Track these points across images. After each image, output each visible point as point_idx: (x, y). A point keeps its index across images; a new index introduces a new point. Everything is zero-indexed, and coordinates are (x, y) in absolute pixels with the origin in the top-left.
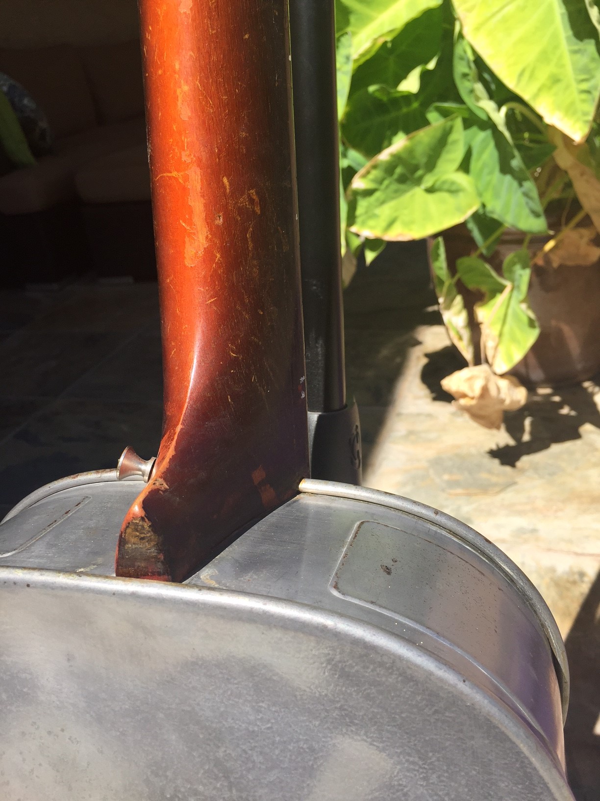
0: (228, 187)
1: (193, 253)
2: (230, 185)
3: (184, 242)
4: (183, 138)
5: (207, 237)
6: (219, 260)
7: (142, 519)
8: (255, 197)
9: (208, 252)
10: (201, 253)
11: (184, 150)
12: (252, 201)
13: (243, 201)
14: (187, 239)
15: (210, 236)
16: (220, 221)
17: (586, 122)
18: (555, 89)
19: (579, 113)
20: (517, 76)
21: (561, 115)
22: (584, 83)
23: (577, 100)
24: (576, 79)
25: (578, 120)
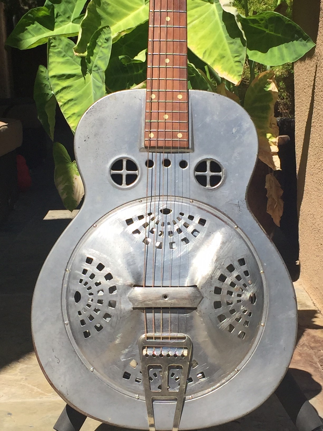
17: (239, 75)
18: (223, 61)
19: (236, 72)
20: (203, 54)
21: (227, 73)
22: (236, 58)
23: (234, 66)
24: (232, 56)
25: (235, 75)
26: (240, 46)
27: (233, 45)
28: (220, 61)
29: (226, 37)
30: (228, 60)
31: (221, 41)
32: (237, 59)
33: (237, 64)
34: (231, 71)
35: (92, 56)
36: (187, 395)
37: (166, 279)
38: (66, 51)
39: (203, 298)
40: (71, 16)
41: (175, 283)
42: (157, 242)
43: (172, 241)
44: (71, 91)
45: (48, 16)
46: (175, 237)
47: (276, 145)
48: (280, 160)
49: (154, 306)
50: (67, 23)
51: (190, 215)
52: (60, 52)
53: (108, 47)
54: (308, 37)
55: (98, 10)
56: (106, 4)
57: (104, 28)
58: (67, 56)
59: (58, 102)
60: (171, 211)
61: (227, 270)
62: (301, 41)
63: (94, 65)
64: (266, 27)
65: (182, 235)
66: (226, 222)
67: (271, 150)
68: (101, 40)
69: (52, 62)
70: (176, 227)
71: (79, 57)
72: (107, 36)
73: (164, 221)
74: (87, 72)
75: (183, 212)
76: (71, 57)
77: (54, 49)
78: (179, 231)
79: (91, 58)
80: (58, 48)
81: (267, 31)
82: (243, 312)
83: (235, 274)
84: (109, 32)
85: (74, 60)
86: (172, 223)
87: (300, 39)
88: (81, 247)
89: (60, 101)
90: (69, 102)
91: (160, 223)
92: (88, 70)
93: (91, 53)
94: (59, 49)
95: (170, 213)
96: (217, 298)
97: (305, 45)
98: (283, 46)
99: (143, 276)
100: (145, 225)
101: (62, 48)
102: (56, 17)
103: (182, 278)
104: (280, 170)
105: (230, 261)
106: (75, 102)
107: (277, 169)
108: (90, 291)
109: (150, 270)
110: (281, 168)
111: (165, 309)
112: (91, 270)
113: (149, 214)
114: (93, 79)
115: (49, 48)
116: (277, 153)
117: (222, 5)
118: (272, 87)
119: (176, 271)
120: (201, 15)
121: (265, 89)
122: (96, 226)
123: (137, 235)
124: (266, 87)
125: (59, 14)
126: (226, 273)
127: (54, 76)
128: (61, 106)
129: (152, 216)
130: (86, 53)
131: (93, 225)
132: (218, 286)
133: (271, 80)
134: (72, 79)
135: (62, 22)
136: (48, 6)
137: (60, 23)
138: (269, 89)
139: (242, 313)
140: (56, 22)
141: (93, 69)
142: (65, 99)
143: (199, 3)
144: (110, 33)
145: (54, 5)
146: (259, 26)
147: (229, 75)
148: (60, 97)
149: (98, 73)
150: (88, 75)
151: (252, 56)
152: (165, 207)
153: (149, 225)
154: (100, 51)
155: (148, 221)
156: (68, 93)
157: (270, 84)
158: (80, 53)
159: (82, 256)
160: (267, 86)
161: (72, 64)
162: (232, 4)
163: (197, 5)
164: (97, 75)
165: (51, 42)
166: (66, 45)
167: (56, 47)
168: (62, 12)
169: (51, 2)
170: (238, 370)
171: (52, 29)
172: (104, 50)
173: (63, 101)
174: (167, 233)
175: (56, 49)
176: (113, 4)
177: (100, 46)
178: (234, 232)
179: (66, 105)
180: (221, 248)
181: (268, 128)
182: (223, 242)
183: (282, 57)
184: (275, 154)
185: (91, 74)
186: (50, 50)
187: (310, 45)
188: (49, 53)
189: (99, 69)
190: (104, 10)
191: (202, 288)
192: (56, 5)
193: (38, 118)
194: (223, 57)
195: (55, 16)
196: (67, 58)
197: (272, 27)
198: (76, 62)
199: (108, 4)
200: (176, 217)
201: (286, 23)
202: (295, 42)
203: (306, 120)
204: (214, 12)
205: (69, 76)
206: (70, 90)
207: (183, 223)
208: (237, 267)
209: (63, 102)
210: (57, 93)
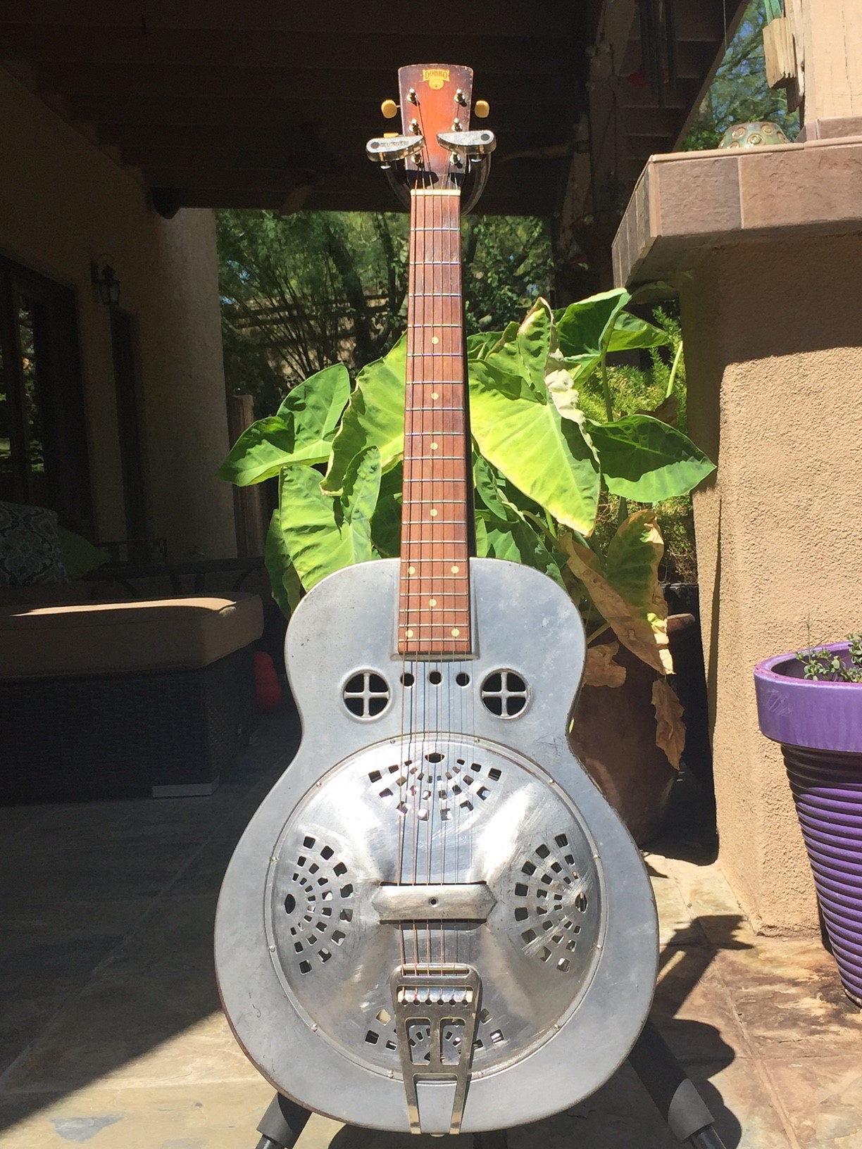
17: (591, 520)
18: (563, 497)
19: (585, 515)
20: (530, 487)
21: (570, 516)
22: (586, 491)
23: (582, 505)
24: (579, 489)
25: (585, 520)
26: (591, 473)
27: (578, 471)
28: (559, 497)
29: (568, 458)
30: (573, 495)
31: (561, 465)
32: (587, 493)
33: (587, 501)
34: (577, 513)
35: (351, 495)
36: (475, 1071)
37: (435, 873)
38: (311, 488)
39: (496, 902)
40: (322, 428)
41: (450, 877)
42: (421, 810)
43: (444, 808)
44: (319, 552)
45: (284, 430)
46: (450, 800)
47: (664, 632)
48: (673, 657)
49: (415, 917)
50: (315, 441)
51: (475, 762)
52: (300, 490)
53: (374, 480)
54: (704, 456)
55: (361, 421)
56: (374, 411)
57: (369, 449)
58: (311, 497)
59: (298, 572)
60: (443, 757)
61: (536, 855)
62: (692, 461)
63: (354, 510)
64: (636, 440)
65: (462, 798)
66: (533, 774)
67: (655, 641)
68: (365, 470)
69: (287, 508)
70: (451, 783)
71: (330, 497)
72: (373, 463)
73: (430, 775)
74: (344, 521)
75: (462, 759)
76: (317, 497)
77: (288, 485)
78: (457, 790)
79: (349, 497)
80: (296, 484)
81: (638, 446)
82: (565, 926)
83: (550, 861)
84: (377, 455)
85: (323, 502)
86: (444, 777)
87: (691, 458)
88: (296, 820)
89: (300, 570)
90: (316, 571)
91: (425, 778)
92: (344, 517)
93: (349, 491)
94: (298, 486)
95: (440, 761)
96: (521, 902)
97: (699, 468)
98: (663, 470)
99: (397, 867)
100: (402, 782)
101: (303, 484)
102: (298, 433)
103: (462, 868)
104: (673, 673)
105: (541, 839)
106: (326, 570)
107: (668, 673)
108: (311, 894)
109: (409, 855)
110: (674, 670)
111: (434, 923)
112: (312, 859)
113: (408, 763)
114: (353, 533)
115: (282, 484)
116: (668, 645)
117: (558, 408)
118: (654, 537)
119: (451, 857)
120: (527, 424)
121: (641, 539)
122: (321, 784)
123: (388, 799)
124: (643, 536)
125: (301, 428)
126: (535, 860)
127: (291, 530)
128: (303, 577)
129: (411, 766)
130: (341, 492)
131: (316, 783)
132: (522, 882)
133: (651, 525)
134: (319, 533)
135: (307, 439)
136: (283, 416)
137: (304, 442)
138: (647, 540)
139: (563, 927)
140: (296, 440)
141: (354, 516)
142: (309, 566)
143: (524, 405)
144: (378, 457)
145: (293, 412)
146: (623, 438)
147: (575, 520)
148: (301, 563)
149: (361, 522)
150: (345, 526)
151: (614, 486)
152: (432, 751)
153: (407, 780)
154: (363, 486)
155: (405, 775)
156: (314, 556)
157: (649, 531)
158: (331, 491)
159: (298, 834)
160: (645, 535)
161: (319, 508)
162: (574, 405)
163: (519, 407)
164: (359, 526)
165: (284, 474)
166: (310, 479)
167: (293, 483)
168: (306, 424)
169: (289, 409)
170: (559, 1027)
171: (291, 452)
172: (369, 485)
173: (305, 568)
174: (437, 795)
175: (293, 485)
176: (385, 409)
177: (364, 479)
178: (548, 790)
179: (311, 575)
180: (526, 817)
181: (649, 604)
182: (530, 807)
183: (664, 489)
184: (663, 647)
185: (351, 525)
186: (284, 487)
187: (708, 468)
188: (282, 492)
189: (362, 516)
190: (371, 420)
191: (494, 886)
192: (296, 413)
193: (273, 595)
194: (563, 491)
195: (295, 431)
196: (311, 499)
197: (645, 439)
198: (325, 505)
199: (378, 411)
200: (451, 767)
201: (667, 432)
202: (683, 462)
203: (713, 590)
204: (548, 418)
205: (315, 529)
206: (318, 550)
207: (463, 777)
208: (554, 849)
209: (305, 571)
210: (296, 556)
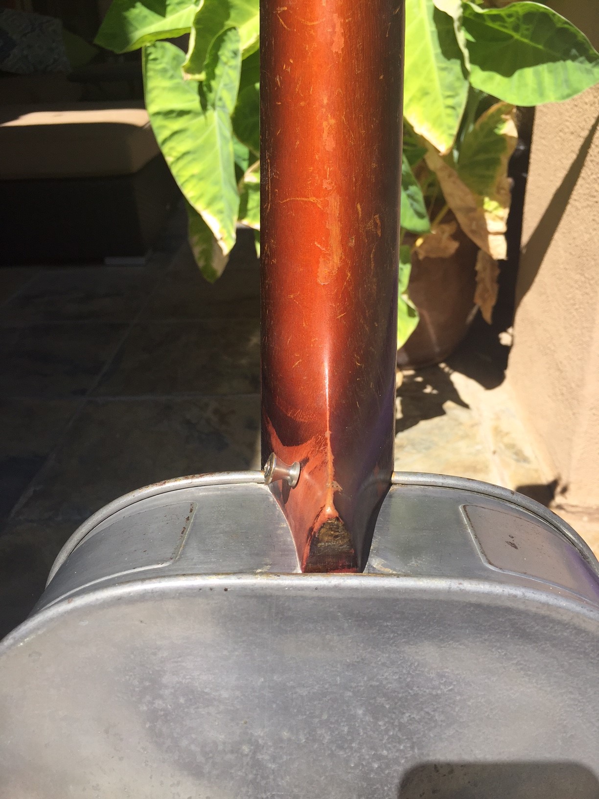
0: (360, 213)
1: (327, 272)
2: (362, 210)
3: (318, 262)
4: (326, 167)
5: (341, 258)
6: (349, 279)
7: (337, 519)
8: (378, 221)
9: (341, 271)
10: (335, 272)
11: (326, 178)
12: (376, 224)
13: (370, 225)
14: (321, 260)
15: (344, 257)
16: (352, 243)
17: (450, 134)
19: (445, 127)
22: (450, 99)
23: (444, 114)
24: (442, 94)
35: (214, 80)
38: (176, 68)
44: (186, 138)
52: (164, 71)
53: (235, 66)
57: (230, 29)
58: (176, 78)
59: (167, 159)
62: (581, 62)
63: (217, 98)
64: (516, 28)
68: (226, 53)
69: (154, 88)
71: (194, 81)
72: (233, 46)
74: (209, 107)
76: (181, 79)
77: (154, 64)
79: (213, 83)
80: (161, 63)
81: (517, 36)
84: (237, 38)
85: (188, 85)
87: (582, 59)
89: (170, 155)
90: (185, 157)
92: (209, 103)
93: (211, 76)
94: (163, 65)
97: (589, 72)
98: (543, 68)
101: (167, 63)
106: (194, 156)
114: (217, 121)
115: (147, 63)
116: (504, 232)
118: (509, 129)
121: (495, 131)
124: (497, 128)
127: (158, 114)
128: (171, 164)
133: (508, 117)
134: (186, 118)
138: (502, 132)
141: (217, 103)
142: (177, 152)
144: (238, 41)
146: (505, 27)
148: (170, 148)
149: (224, 112)
150: (210, 113)
154: (225, 73)
156: (183, 140)
157: (504, 122)
158: (194, 75)
160: (500, 127)
164: (222, 116)
165: (148, 52)
166: (174, 58)
167: (158, 62)
171: (164, 16)
172: (229, 71)
177: (225, 64)
179: (179, 162)
184: (498, 233)
185: (215, 112)
186: (148, 66)
188: (146, 72)
189: (225, 106)
196: (175, 81)
197: (527, 29)
198: (191, 89)
205: (182, 113)
206: (184, 136)
209: (173, 157)
210: (165, 141)
